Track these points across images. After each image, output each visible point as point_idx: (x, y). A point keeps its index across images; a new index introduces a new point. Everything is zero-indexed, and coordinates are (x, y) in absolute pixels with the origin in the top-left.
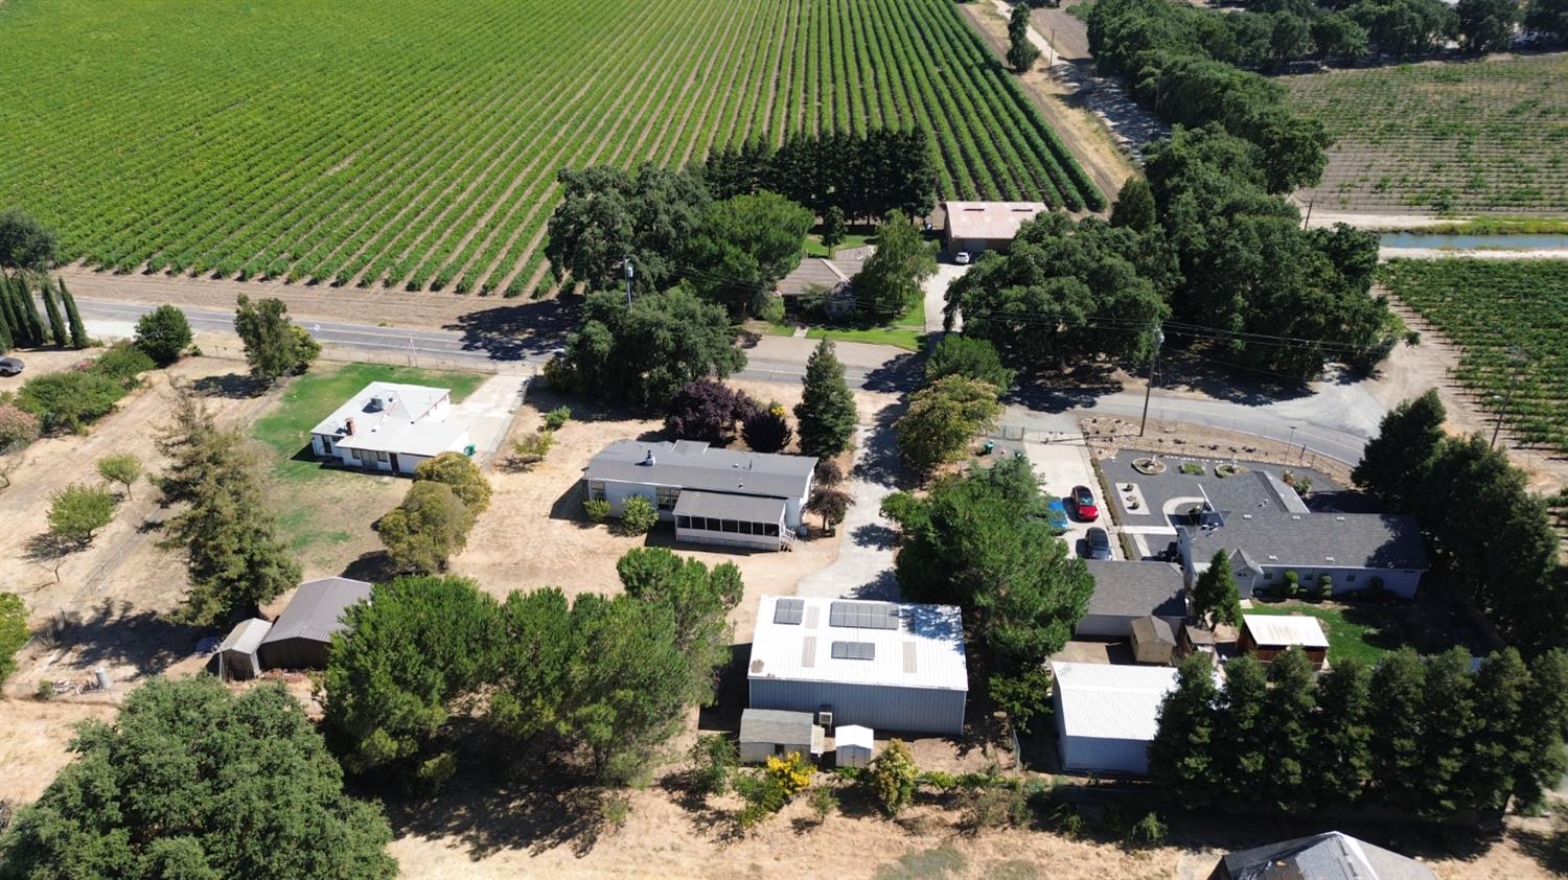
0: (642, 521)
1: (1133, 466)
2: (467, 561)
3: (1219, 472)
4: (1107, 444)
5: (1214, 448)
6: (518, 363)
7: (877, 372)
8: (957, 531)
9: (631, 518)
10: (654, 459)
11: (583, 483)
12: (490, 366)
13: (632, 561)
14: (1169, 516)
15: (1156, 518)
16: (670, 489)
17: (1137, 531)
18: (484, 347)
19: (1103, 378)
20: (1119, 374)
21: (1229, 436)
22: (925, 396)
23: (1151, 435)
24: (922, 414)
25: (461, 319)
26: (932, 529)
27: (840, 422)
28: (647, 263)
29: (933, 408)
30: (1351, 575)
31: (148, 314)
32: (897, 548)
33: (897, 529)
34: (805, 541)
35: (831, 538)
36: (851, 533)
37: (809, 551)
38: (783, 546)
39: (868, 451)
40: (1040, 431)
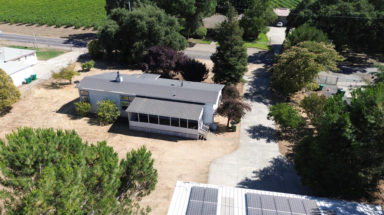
7: (251, 57)
10: (121, 78)
12: (69, 48)
16: (128, 96)
18: (73, 43)
19: (364, 62)
27: (238, 63)
32: (280, 141)
33: (277, 129)
34: (215, 133)
35: (233, 133)
36: (247, 130)
37: (219, 141)
38: (200, 136)
39: (251, 87)
40: (347, 80)
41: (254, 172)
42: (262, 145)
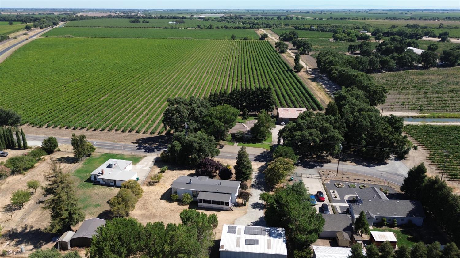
0: (188, 201)
1: (335, 185)
2: (135, 213)
3: (361, 187)
4: (327, 178)
5: (359, 180)
6: (153, 153)
7: (258, 156)
8: (283, 205)
9: (185, 200)
10: (192, 182)
11: (171, 189)
12: (145, 154)
13: (184, 213)
14: (346, 200)
15: (342, 201)
16: (196, 191)
17: (337, 205)
18: (143, 149)
19: (325, 158)
20: (330, 158)
21: (362, 176)
22: (273, 163)
23: (340, 176)
24: (272, 169)
25: (137, 140)
26: (275, 204)
27: (247, 171)
28: (192, 124)
29: (275, 167)
30: (402, 219)
31: (46, 139)
32: (265, 209)
33: (265, 204)
34: (237, 207)
35: (245, 206)
36: (251, 205)
37: (238, 210)
38: (230, 209)
39: (256, 180)
40: (307, 174)
42: (257, 212)
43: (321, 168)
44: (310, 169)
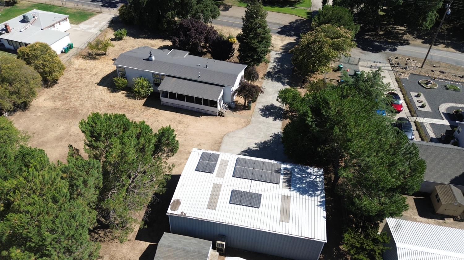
0: (143, 91)
1: (419, 83)
4: (404, 70)
6: (113, 9)
7: (285, 27)
8: (327, 119)
9: (136, 89)
10: (153, 58)
12: (98, 9)
14: (443, 113)
15: (436, 114)
16: (160, 75)
17: (426, 121)
19: (400, 37)
20: (408, 36)
23: (427, 67)
24: (307, 45)
26: (311, 116)
27: (261, 45)
29: (314, 42)
32: (284, 120)
33: (286, 109)
34: (233, 111)
35: (248, 111)
36: (260, 109)
37: (235, 118)
38: (220, 113)
39: (276, 65)
40: (368, 61)
41: (256, 144)
42: (269, 123)
43: (393, 52)
44: (374, 54)
